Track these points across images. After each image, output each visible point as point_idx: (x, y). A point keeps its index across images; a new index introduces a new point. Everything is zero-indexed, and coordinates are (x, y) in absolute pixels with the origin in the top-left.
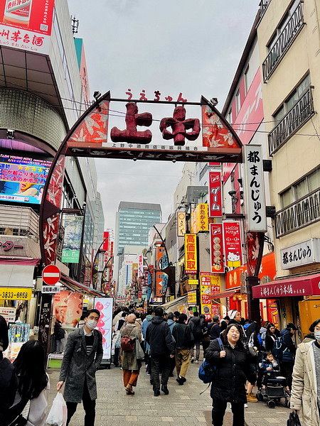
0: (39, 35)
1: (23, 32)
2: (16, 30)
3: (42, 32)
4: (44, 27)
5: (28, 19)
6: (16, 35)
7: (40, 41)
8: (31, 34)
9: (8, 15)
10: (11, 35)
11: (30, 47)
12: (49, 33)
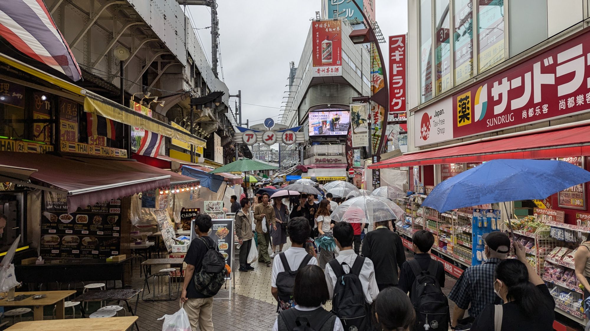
0: (337, 67)
1: (330, 67)
2: (327, 67)
3: (338, 65)
4: (338, 62)
5: (331, 60)
6: (328, 69)
7: (337, 69)
8: (334, 67)
9: (324, 61)
10: (326, 70)
11: (334, 74)
12: (341, 65)
